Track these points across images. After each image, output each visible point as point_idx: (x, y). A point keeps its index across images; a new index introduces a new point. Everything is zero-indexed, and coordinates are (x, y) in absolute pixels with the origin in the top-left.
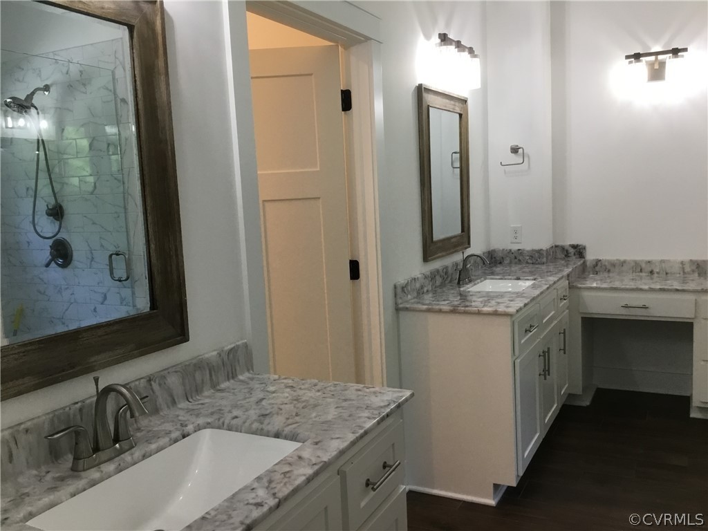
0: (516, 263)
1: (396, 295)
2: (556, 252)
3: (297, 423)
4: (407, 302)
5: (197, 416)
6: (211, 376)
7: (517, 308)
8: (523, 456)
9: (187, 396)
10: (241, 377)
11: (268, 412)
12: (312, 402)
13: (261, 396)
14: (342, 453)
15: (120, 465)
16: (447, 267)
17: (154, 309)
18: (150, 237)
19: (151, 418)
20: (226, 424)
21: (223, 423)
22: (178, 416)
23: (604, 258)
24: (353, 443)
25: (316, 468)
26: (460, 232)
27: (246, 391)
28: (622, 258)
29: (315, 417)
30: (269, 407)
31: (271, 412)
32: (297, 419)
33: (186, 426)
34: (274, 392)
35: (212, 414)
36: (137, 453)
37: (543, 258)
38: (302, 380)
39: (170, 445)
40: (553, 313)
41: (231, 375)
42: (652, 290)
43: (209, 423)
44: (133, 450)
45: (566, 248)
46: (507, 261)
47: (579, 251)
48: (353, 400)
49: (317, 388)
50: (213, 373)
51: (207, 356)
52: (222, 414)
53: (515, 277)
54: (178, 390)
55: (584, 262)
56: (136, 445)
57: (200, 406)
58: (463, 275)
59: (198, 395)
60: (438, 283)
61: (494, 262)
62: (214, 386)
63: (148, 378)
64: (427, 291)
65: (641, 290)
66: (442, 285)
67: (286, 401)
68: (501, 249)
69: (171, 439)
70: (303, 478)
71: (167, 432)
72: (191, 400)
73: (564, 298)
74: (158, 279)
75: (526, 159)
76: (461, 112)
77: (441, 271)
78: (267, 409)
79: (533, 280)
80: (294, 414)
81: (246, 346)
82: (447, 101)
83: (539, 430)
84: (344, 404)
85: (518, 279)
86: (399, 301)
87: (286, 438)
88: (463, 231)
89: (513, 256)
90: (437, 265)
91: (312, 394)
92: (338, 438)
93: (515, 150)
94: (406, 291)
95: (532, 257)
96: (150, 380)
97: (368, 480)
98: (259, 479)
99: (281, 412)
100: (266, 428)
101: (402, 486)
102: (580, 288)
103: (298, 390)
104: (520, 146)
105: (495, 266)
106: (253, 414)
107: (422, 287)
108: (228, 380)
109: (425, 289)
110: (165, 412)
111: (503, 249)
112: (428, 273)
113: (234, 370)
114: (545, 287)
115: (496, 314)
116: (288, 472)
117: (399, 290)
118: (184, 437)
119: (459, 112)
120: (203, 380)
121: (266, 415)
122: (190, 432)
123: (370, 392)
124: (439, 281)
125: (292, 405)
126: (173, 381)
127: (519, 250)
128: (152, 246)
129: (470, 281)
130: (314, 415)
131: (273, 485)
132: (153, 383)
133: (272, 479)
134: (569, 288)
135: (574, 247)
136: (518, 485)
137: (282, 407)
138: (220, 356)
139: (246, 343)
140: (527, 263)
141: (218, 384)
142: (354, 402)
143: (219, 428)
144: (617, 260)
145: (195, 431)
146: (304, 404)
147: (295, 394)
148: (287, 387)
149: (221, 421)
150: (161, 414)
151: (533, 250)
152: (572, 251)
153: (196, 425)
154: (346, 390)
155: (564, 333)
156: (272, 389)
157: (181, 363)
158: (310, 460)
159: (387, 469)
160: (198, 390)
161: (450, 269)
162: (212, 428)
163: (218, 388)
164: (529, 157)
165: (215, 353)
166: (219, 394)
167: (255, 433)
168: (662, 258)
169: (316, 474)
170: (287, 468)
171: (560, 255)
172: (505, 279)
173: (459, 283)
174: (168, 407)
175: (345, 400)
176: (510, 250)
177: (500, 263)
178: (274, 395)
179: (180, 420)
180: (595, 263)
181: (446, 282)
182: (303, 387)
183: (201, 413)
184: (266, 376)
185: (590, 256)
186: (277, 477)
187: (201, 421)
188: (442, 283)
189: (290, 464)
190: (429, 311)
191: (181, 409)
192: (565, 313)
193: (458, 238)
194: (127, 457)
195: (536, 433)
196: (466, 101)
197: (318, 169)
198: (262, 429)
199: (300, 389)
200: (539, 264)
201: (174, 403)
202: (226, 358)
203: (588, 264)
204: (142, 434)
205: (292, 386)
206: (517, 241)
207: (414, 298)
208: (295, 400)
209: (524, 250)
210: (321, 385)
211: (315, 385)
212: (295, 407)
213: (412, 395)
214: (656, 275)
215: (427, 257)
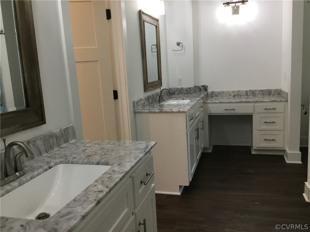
0: (180, 94)
1: (134, 106)
2: (196, 89)
3: (107, 157)
4: (139, 109)
5: (55, 158)
6: (57, 141)
7: (188, 109)
8: (191, 172)
9: (46, 150)
10: (71, 142)
11: (90, 154)
12: (110, 149)
13: (84, 148)
14: (132, 167)
15: (20, 182)
16: (153, 95)
17: (28, 107)
18: (24, 70)
19: (30, 162)
20: (70, 162)
21: (69, 161)
22: (44, 159)
23: (215, 91)
24: (136, 163)
25: (123, 174)
26: (158, 80)
27: (76, 147)
28: (223, 91)
29: (115, 155)
30: (90, 152)
31: (92, 155)
32: (106, 156)
33: (50, 163)
34: (90, 147)
35: (62, 157)
36: (28, 176)
37: (191, 91)
38: (102, 141)
39: (44, 172)
40: (198, 113)
41: (66, 141)
42: (236, 102)
43: (61, 162)
44: (25, 175)
45: (200, 87)
46: (176, 93)
47: (205, 88)
48: (130, 147)
49: (111, 143)
50: (58, 140)
51: (55, 131)
52: (67, 157)
53: (182, 99)
54: (42, 148)
55: (207, 93)
56: (26, 173)
57: (53, 155)
58: (160, 98)
59: (52, 150)
60: (150, 101)
61: (171, 93)
62: (59, 146)
63: (27, 142)
64: (146, 105)
65: (232, 102)
66: (152, 103)
67: (98, 149)
68: (174, 87)
69: (44, 169)
70: (118, 179)
71: (41, 166)
72: (49, 153)
73: (202, 107)
74: (29, 91)
75: (183, 48)
76: (157, 25)
77: (151, 96)
78: (89, 153)
79: (189, 99)
80: (104, 154)
81: (72, 127)
82: (151, 19)
83: (195, 162)
84: (126, 148)
85: (183, 99)
86: (136, 109)
87: (103, 164)
88: (159, 79)
89: (179, 91)
90: (149, 93)
91: (109, 146)
92: (129, 162)
93: (178, 44)
94: (138, 104)
95: (187, 91)
96: (28, 142)
97: (141, 181)
98: (96, 181)
99: (97, 154)
100: (92, 161)
101: (153, 184)
102: (208, 103)
103: (102, 145)
104: (180, 42)
105: (172, 95)
106: (83, 156)
107: (144, 104)
108: (65, 143)
109: (146, 104)
110: (37, 158)
111: (175, 88)
112: (147, 97)
113: (67, 139)
114: (196, 102)
115: (179, 112)
116: (110, 177)
117: (135, 104)
118: (50, 168)
119: (156, 25)
120: (53, 143)
121: (90, 156)
122: (53, 166)
123: (137, 143)
124: (151, 101)
125: (101, 151)
126: (39, 143)
127: (181, 88)
128: (26, 75)
129: (164, 101)
130: (113, 154)
131: (104, 183)
132: (30, 144)
133: (103, 181)
134: (203, 103)
135: (203, 86)
136: (189, 185)
137: (97, 152)
138: (61, 131)
139: (72, 126)
140: (185, 93)
141: (61, 145)
142: (130, 148)
143: (67, 163)
144: (220, 91)
145: (55, 166)
146: (107, 150)
147: (101, 146)
148: (96, 144)
149: (68, 160)
150: (35, 159)
151: (187, 88)
152: (202, 88)
153: (54, 162)
154: (125, 143)
155: (203, 122)
156: (88, 145)
157: (42, 135)
158: (119, 171)
159: (149, 176)
160: (52, 148)
161: (154, 96)
162: (63, 163)
163: (61, 147)
164: (184, 47)
165: (58, 130)
166: (62, 149)
167: (86, 164)
168: (239, 90)
169: (123, 177)
170: (109, 176)
171: (197, 90)
172: (178, 100)
173: (159, 102)
174: (38, 156)
175: (126, 147)
176: (178, 88)
177: (174, 94)
178: (91, 147)
179: (46, 161)
180: (211, 93)
181: (154, 101)
182: (103, 143)
183: (56, 158)
184: (83, 141)
185: (210, 90)
186: (106, 179)
187: (57, 161)
188: (152, 102)
189: (110, 174)
190: (150, 112)
191: (44, 156)
192: (202, 113)
193: (157, 82)
194: (23, 178)
195: (194, 163)
196: (158, 21)
197: (96, 47)
198: (90, 162)
199: (103, 144)
200: (190, 94)
201: (41, 154)
202: (63, 133)
203: (209, 93)
204: (28, 168)
205: (98, 144)
206: (180, 84)
207: (141, 108)
208: (102, 149)
209: (183, 88)
210: (112, 142)
211: (109, 142)
212: (103, 151)
213: (156, 143)
214: (236, 97)
215: (145, 90)
